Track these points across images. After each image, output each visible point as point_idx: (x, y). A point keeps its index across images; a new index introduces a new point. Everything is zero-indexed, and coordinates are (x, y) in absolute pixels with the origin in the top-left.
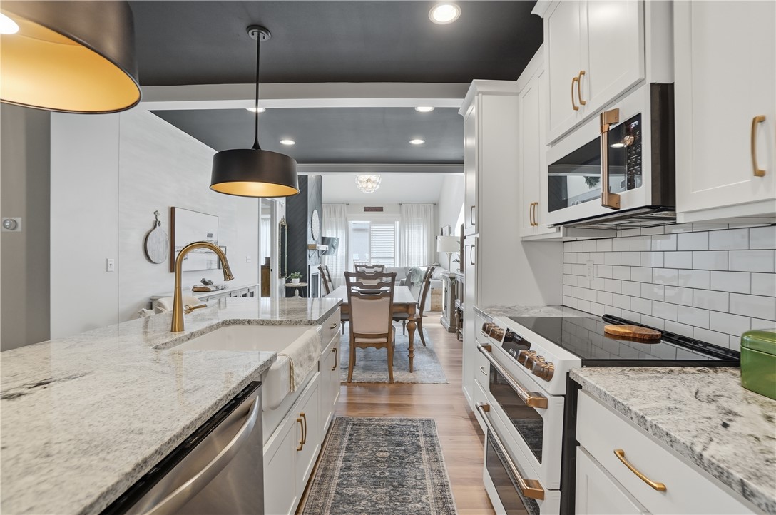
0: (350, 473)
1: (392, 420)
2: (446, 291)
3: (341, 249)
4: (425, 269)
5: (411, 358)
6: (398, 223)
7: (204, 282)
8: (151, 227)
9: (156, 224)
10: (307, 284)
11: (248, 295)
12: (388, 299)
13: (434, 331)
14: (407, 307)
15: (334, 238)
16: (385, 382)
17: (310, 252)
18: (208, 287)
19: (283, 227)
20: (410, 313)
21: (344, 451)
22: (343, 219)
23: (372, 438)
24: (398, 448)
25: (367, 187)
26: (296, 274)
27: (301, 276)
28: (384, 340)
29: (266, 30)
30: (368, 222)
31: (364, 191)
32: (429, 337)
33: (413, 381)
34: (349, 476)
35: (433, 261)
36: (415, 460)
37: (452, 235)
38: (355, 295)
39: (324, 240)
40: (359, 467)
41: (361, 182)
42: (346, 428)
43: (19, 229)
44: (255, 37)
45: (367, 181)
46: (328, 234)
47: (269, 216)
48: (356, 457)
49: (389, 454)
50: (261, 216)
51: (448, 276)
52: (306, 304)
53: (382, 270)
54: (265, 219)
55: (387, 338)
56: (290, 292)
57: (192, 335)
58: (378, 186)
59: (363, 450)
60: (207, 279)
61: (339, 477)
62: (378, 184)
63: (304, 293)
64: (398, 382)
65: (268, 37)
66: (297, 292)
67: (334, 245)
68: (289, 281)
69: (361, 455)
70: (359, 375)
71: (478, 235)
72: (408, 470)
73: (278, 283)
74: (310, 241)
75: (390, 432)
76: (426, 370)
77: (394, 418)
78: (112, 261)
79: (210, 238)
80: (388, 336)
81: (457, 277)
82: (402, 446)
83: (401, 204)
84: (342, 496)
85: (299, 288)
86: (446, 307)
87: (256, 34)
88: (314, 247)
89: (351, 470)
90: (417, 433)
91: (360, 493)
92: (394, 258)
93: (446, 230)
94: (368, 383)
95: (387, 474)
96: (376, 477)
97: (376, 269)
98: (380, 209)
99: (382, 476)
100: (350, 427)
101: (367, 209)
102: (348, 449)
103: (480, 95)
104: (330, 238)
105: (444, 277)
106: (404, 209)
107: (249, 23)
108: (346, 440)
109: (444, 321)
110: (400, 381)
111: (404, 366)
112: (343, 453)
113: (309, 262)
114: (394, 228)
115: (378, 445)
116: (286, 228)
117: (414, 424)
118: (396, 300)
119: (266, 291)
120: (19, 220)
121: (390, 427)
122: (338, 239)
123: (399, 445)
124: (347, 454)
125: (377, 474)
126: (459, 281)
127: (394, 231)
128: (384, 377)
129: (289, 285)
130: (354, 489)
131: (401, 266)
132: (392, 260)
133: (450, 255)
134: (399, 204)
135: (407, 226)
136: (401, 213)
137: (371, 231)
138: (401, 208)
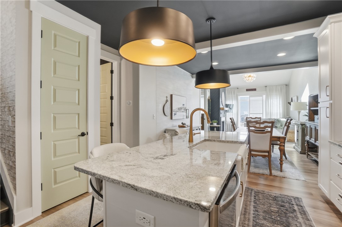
0: (258, 213)
1: (276, 194)
2: (298, 131)
3: (234, 110)
4: (285, 120)
5: (281, 165)
6: (264, 96)
7: (182, 123)
8: (165, 103)
9: (167, 101)
10: (220, 126)
11: (198, 129)
12: (269, 134)
13: (291, 152)
14: (279, 138)
15: (230, 105)
16: (267, 175)
17: (221, 111)
18: (184, 125)
19: (209, 100)
20: (281, 141)
21: (253, 203)
22: (235, 95)
23: (266, 200)
24: (282, 208)
25: (249, 80)
26: (215, 121)
27: (217, 122)
28: (267, 154)
29: (214, 19)
30: (248, 96)
31: (247, 82)
32: (288, 155)
33: (283, 176)
34: (258, 215)
35: (286, 115)
36: (294, 216)
37: (299, 101)
38: (253, 131)
39: (227, 106)
40: (262, 212)
41: (245, 77)
42: (251, 192)
43: (131, 105)
44: (209, 23)
45: (249, 77)
46: (228, 103)
47: (204, 96)
48: (260, 207)
49: (277, 210)
50: (201, 96)
51: (299, 123)
52: (220, 135)
53: (261, 119)
54: (202, 97)
55: (268, 153)
56: (212, 129)
57: (197, 144)
58: (255, 79)
59: (263, 205)
60: (184, 123)
61: (253, 214)
62: (254, 77)
63: (218, 129)
64: (275, 176)
65: (214, 21)
66: (215, 129)
67: (231, 107)
68: (212, 124)
69: (262, 207)
70: (252, 170)
71: (331, 102)
72: (291, 220)
73: (207, 125)
74: (221, 106)
75: (276, 199)
76: (290, 172)
77: (276, 193)
78: (155, 115)
79: (183, 106)
80: (269, 152)
81: (307, 124)
82: (284, 207)
83: (266, 87)
84: (257, 223)
85: (216, 127)
86: (297, 140)
87: (210, 21)
88: (223, 109)
89: (258, 212)
90: (292, 203)
91: (265, 224)
92: (263, 114)
93: (295, 99)
94: (258, 173)
95: (279, 219)
96: (272, 219)
97: (257, 119)
98: (255, 90)
99: (276, 219)
100: (253, 193)
101: (247, 90)
102: (255, 203)
103: (333, 24)
104: (228, 105)
105: (296, 124)
106: (268, 89)
107: (207, 17)
108: (253, 198)
109: (296, 147)
110: (276, 175)
111: (276, 168)
112: (252, 204)
113: (221, 116)
114: (262, 99)
115: (270, 203)
116: (210, 101)
117: (289, 198)
118: (274, 135)
119: (203, 128)
120: (131, 101)
121: (275, 197)
122: (233, 105)
123: (282, 206)
124: (255, 205)
125: (273, 217)
126: (309, 126)
127: (262, 100)
128: (267, 172)
129: (212, 126)
130: (262, 221)
131: (267, 118)
132: (261, 115)
133: (299, 112)
134: (265, 87)
135: (269, 97)
136: (266, 91)
137: (249, 100)
138: (266, 88)
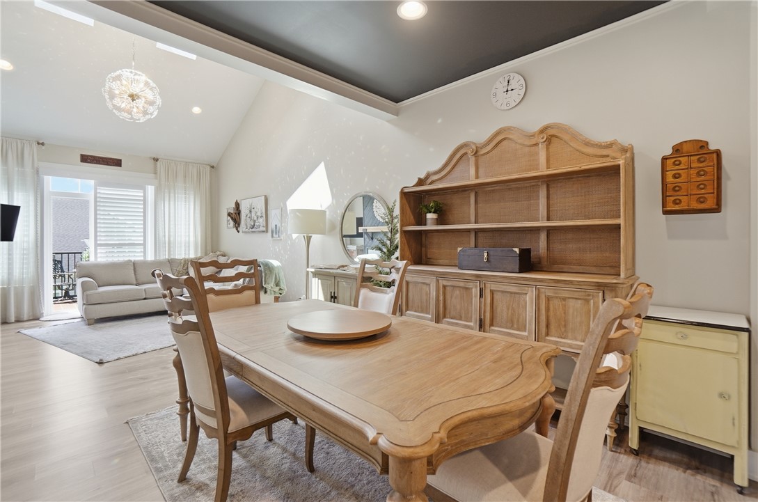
6: (151, 190)
22: (28, 169)
30: (92, 182)
35: (209, 248)
45: (132, 98)
83: (156, 160)
92: (144, 245)
93: (253, 203)
98: (117, 163)
101: (85, 159)
106: (161, 168)
114: (144, 197)
127: (144, 201)
131: (158, 258)
132: (140, 249)
133: (309, 239)
134: (154, 159)
135: (167, 195)
136: (156, 173)
137: (96, 198)
138: (155, 167)
